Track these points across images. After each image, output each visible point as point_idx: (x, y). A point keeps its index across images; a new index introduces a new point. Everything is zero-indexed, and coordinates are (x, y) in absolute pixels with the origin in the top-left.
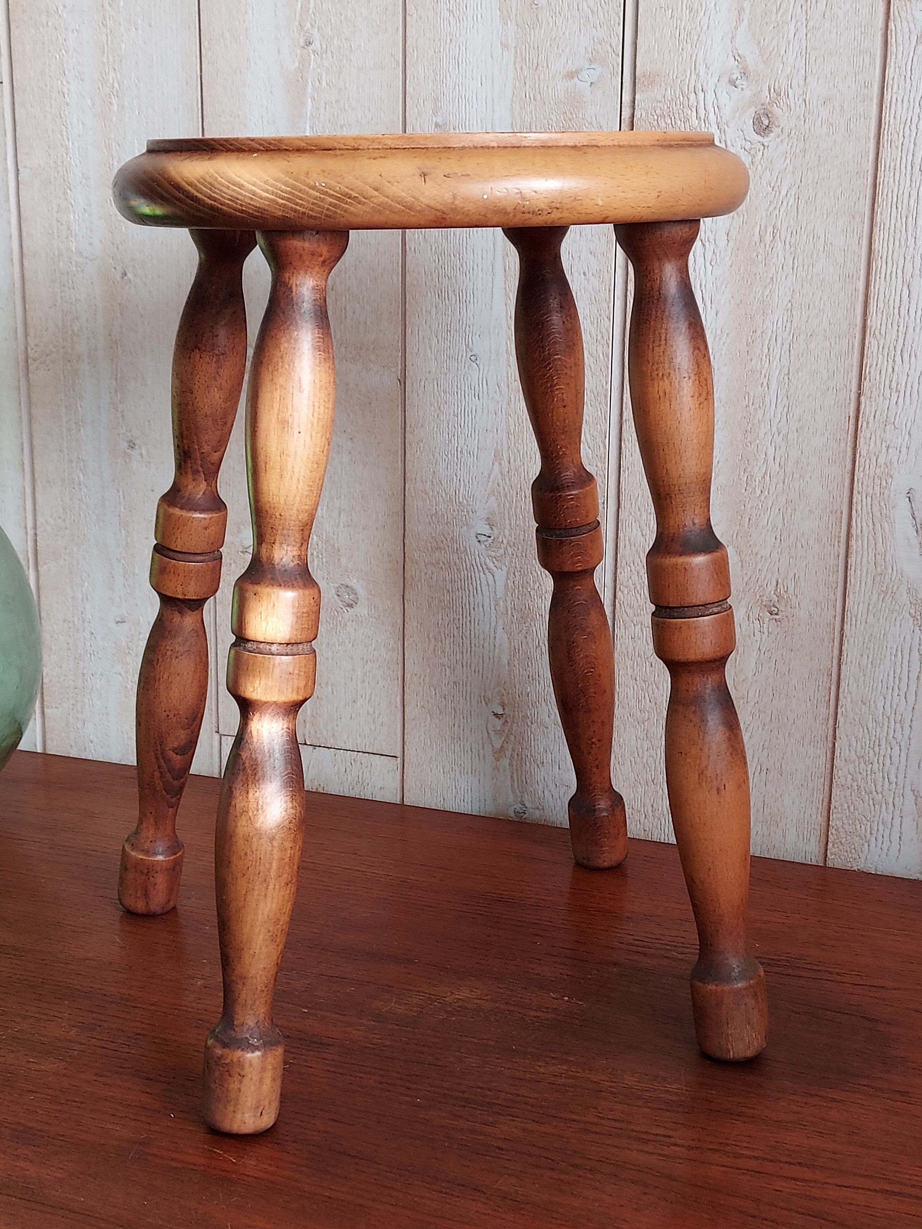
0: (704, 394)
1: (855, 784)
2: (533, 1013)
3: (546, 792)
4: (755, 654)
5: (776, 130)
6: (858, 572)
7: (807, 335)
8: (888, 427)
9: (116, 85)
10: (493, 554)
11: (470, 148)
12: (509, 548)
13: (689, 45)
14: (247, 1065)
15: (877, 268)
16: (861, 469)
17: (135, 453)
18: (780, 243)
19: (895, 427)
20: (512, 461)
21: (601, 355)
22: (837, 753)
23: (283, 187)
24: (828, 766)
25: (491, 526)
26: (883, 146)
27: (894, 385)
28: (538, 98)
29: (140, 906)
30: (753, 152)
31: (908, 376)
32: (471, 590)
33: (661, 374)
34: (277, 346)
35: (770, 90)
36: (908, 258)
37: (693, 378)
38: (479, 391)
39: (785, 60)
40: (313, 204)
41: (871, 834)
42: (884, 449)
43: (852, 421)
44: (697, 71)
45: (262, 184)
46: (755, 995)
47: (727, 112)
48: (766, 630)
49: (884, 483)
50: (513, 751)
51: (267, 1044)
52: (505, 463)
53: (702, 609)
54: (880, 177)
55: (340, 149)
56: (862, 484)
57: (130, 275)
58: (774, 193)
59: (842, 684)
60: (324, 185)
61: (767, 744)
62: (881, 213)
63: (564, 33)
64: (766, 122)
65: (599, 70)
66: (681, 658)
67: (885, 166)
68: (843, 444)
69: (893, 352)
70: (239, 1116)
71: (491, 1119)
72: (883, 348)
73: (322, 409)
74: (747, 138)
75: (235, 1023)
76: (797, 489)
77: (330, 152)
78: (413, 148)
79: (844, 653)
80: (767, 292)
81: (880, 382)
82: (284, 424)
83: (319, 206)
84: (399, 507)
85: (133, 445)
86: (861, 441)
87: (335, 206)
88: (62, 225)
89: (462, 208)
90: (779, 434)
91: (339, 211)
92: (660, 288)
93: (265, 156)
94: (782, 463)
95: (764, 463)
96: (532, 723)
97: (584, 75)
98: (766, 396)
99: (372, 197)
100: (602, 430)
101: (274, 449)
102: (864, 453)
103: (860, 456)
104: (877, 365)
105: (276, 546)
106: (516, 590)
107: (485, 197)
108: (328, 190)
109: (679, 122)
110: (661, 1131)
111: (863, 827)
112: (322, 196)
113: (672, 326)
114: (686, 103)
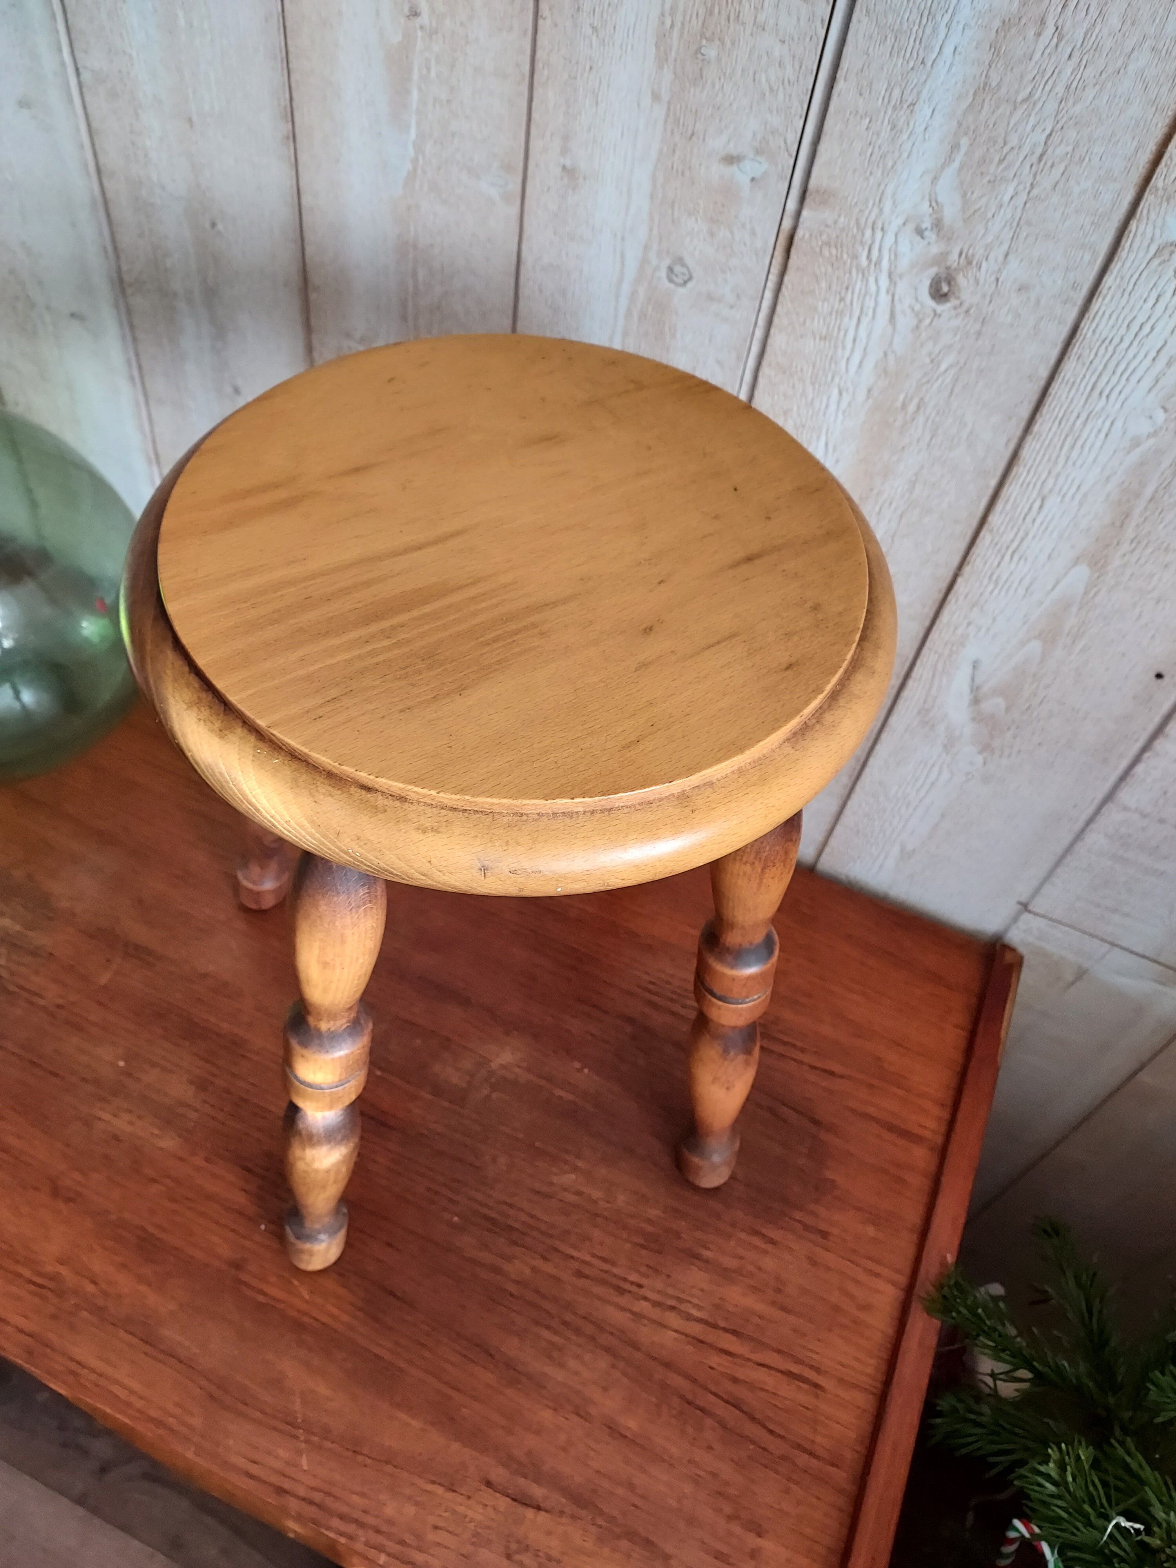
5: (953, 302)
30: (921, 316)
44: (881, 206)
47: (904, 263)
63: (731, 104)
64: (945, 288)
65: (765, 166)
74: (920, 297)
97: (747, 165)
109: (845, 256)
114: (859, 237)
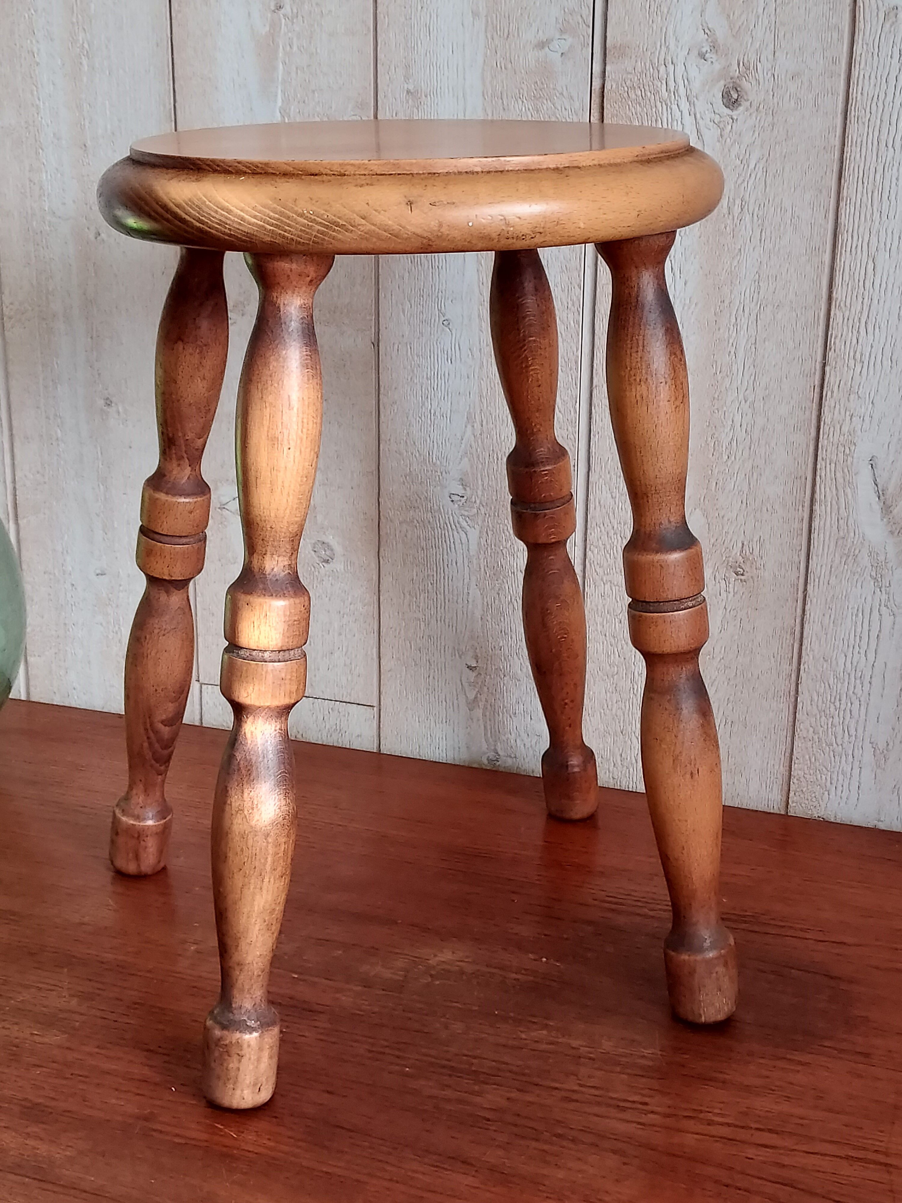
0: (681, 397)
1: (816, 737)
2: (514, 976)
3: (518, 740)
4: (721, 612)
5: (745, 104)
6: (822, 535)
7: (774, 306)
8: (852, 396)
9: (86, 46)
10: (466, 513)
11: (455, 174)
12: (481, 508)
13: (660, 18)
14: (245, 1046)
15: (843, 241)
16: (826, 436)
17: (112, 410)
18: (748, 215)
19: (859, 397)
20: (484, 423)
21: (572, 322)
22: (799, 706)
23: (272, 214)
24: (791, 719)
25: (464, 486)
26: (850, 121)
27: (858, 355)
28: (509, 66)
29: (131, 868)
30: (722, 125)
31: (872, 347)
32: (445, 547)
33: (638, 380)
34: (266, 364)
35: (739, 65)
36: (874, 232)
37: (669, 383)
38: (452, 355)
39: (754, 33)
40: (301, 230)
41: (831, 783)
42: (848, 418)
43: (817, 390)
44: (667, 44)
45: (250, 210)
46: (726, 964)
47: (696, 85)
48: (731, 590)
49: (847, 451)
50: (487, 701)
51: (264, 1025)
52: (477, 425)
53: (678, 603)
54: (847, 152)
55: (326, 175)
56: (826, 451)
57: (103, 235)
58: (742, 166)
59: (805, 642)
60: (311, 212)
61: (731, 699)
62: (848, 188)
63: (534, 3)
64: (735, 96)
65: (570, 40)
66: (657, 650)
67: (852, 142)
68: (808, 413)
69: (858, 324)
70: (238, 1092)
71: (477, 1088)
72: (848, 319)
73: (311, 423)
74: (716, 111)
75: (234, 1006)
76: (763, 455)
77: (316, 177)
78: (399, 174)
79: (807, 613)
80: (735, 263)
81: (844, 354)
82: (274, 441)
83: (307, 233)
84: (374, 467)
85: (108, 402)
86: (826, 409)
87: (322, 233)
88: (34, 184)
89: (448, 235)
90: (746, 402)
91: (326, 238)
92: (638, 296)
93: (252, 180)
94: (749, 429)
95: (730, 430)
96: (505, 676)
97: (555, 45)
98: (734, 364)
99: (359, 225)
100: (572, 395)
101: (264, 465)
102: (828, 421)
103: (824, 424)
104: (842, 335)
105: (268, 557)
106: (489, 549)
107: (470, 224)
108: (316, 218)
109: (649, 94)
110: (636, 1098)
111: (824, 777)
112: (310, 224)
113: (649, 332)
114: (656, 75)
